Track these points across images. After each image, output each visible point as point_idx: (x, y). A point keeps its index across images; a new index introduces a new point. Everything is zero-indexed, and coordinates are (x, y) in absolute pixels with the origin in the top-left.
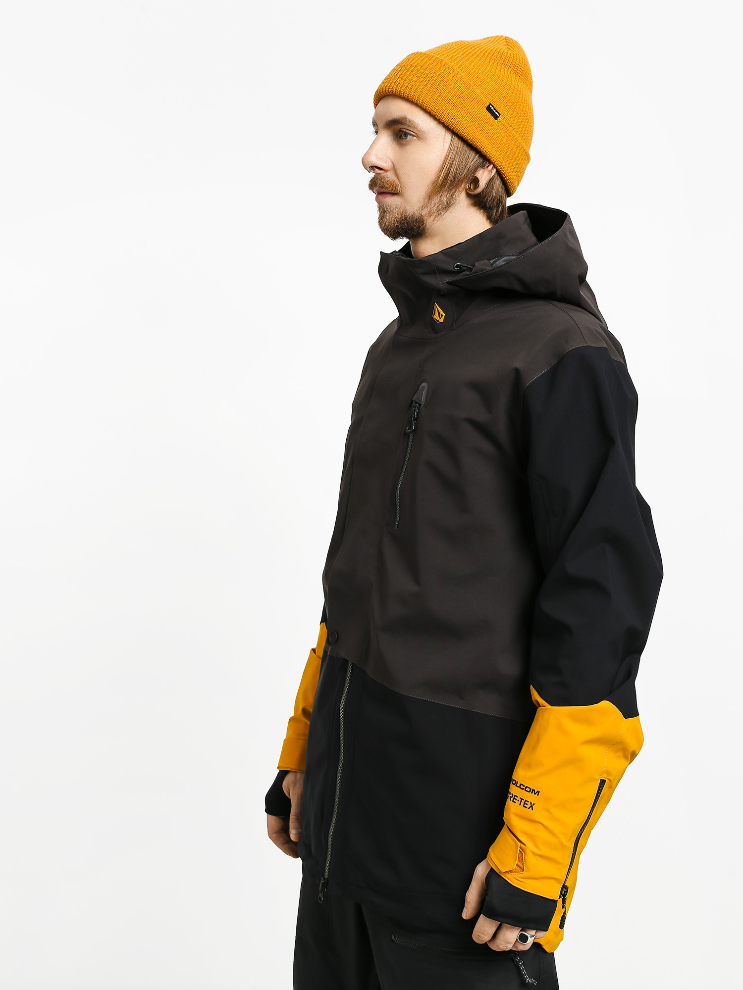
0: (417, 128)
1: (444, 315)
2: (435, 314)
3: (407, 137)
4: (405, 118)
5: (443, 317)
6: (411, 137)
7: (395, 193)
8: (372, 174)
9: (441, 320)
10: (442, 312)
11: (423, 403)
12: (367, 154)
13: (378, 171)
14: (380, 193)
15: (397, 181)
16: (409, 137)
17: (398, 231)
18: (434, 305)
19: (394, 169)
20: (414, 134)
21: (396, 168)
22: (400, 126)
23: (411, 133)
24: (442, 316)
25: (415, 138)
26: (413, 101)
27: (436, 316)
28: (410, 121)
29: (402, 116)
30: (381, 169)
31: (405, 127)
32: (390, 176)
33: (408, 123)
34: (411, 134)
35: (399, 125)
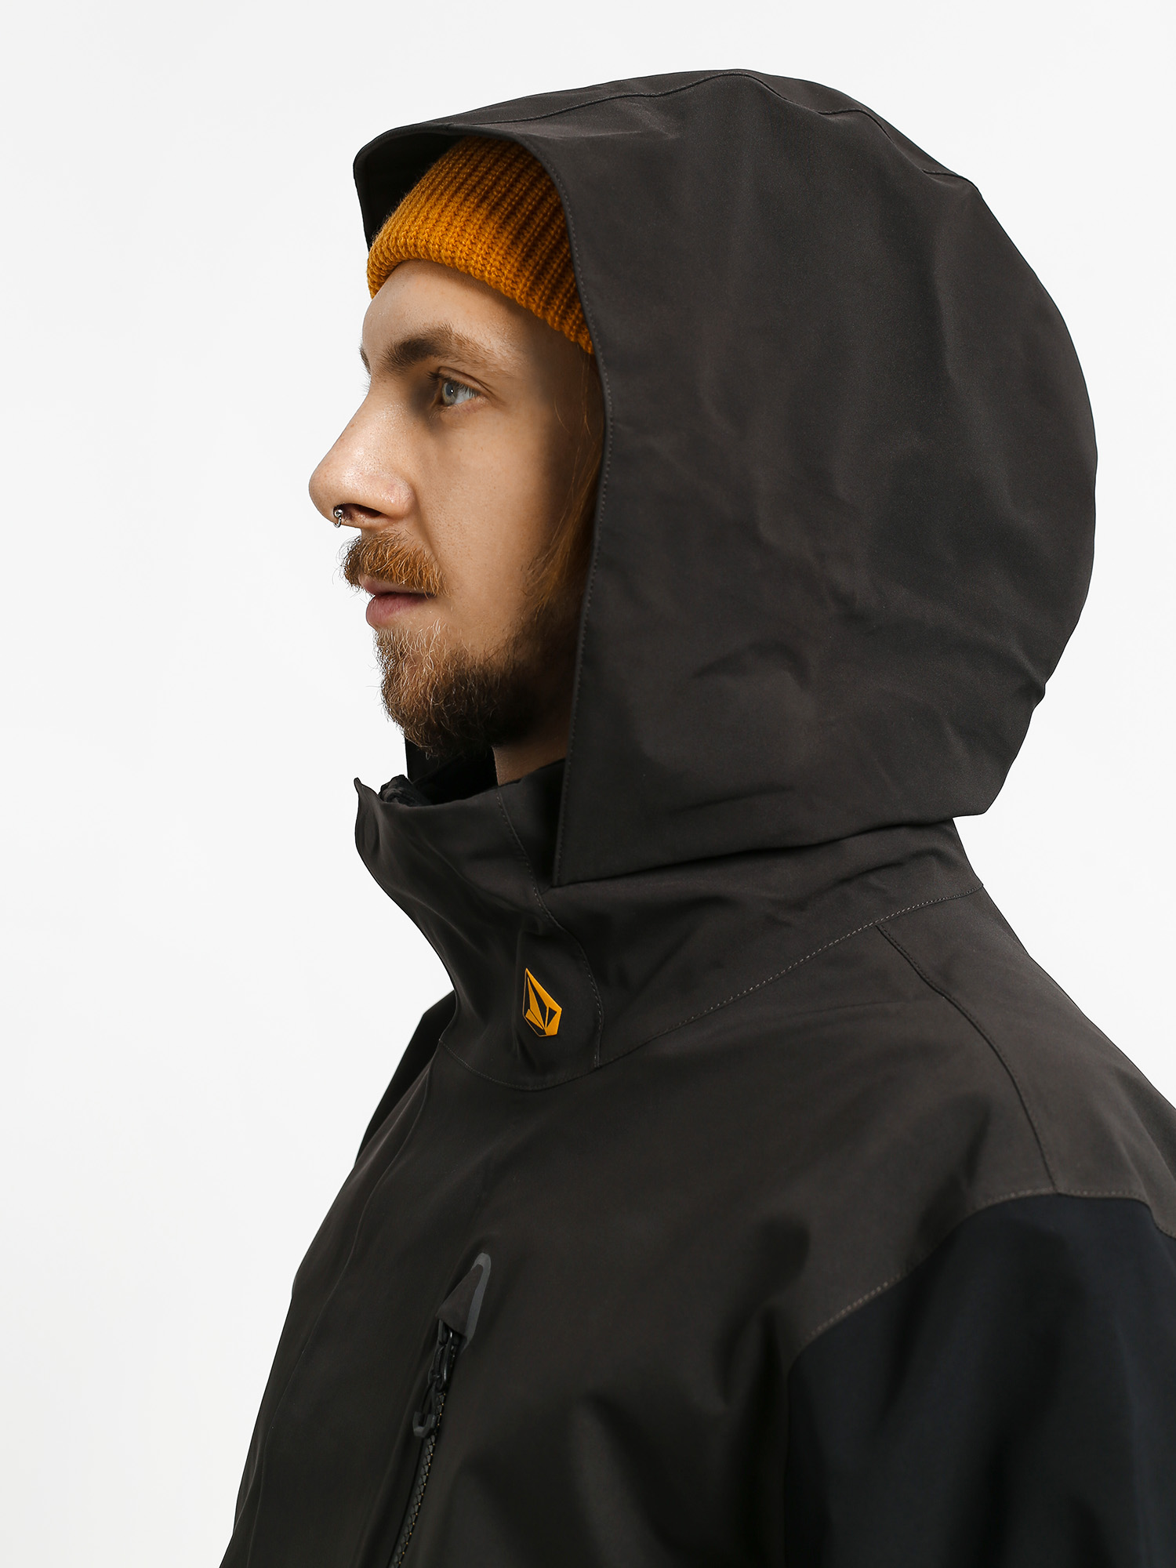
0: (484, 364)
1: (558, 1009)
2: (528, 1007)
3: (456, 396)
4: (444, 333)
5: (557, 1019)
6: (467, 395)
7: (417, 596)
8: (350, 534)
9: (552, 1028)
10: (551, 1003)
11: (470, 1333)
12: (326, 463)
13: (368, 521)
14: (381, 596)
15: (427, 553)
16: (462, 399)
17: (439, 724)
18: (522, 977)
19: (416, 509)
20: (476, 386)
21: (422, 506)
22: (436, 362)
23: (469, 382)
24: (552, 1013)
25: (479, 400)
26: (469, 273)
27: (534, 1015)
28: (461, 342)
29: (436, 326)
30: (373, 513)
31: (448, 363)
32: (405, 534)
33: (454, 347)
34: (466, 388)
35: (437, 359)
